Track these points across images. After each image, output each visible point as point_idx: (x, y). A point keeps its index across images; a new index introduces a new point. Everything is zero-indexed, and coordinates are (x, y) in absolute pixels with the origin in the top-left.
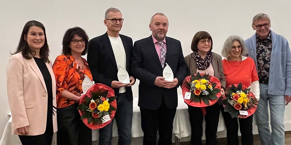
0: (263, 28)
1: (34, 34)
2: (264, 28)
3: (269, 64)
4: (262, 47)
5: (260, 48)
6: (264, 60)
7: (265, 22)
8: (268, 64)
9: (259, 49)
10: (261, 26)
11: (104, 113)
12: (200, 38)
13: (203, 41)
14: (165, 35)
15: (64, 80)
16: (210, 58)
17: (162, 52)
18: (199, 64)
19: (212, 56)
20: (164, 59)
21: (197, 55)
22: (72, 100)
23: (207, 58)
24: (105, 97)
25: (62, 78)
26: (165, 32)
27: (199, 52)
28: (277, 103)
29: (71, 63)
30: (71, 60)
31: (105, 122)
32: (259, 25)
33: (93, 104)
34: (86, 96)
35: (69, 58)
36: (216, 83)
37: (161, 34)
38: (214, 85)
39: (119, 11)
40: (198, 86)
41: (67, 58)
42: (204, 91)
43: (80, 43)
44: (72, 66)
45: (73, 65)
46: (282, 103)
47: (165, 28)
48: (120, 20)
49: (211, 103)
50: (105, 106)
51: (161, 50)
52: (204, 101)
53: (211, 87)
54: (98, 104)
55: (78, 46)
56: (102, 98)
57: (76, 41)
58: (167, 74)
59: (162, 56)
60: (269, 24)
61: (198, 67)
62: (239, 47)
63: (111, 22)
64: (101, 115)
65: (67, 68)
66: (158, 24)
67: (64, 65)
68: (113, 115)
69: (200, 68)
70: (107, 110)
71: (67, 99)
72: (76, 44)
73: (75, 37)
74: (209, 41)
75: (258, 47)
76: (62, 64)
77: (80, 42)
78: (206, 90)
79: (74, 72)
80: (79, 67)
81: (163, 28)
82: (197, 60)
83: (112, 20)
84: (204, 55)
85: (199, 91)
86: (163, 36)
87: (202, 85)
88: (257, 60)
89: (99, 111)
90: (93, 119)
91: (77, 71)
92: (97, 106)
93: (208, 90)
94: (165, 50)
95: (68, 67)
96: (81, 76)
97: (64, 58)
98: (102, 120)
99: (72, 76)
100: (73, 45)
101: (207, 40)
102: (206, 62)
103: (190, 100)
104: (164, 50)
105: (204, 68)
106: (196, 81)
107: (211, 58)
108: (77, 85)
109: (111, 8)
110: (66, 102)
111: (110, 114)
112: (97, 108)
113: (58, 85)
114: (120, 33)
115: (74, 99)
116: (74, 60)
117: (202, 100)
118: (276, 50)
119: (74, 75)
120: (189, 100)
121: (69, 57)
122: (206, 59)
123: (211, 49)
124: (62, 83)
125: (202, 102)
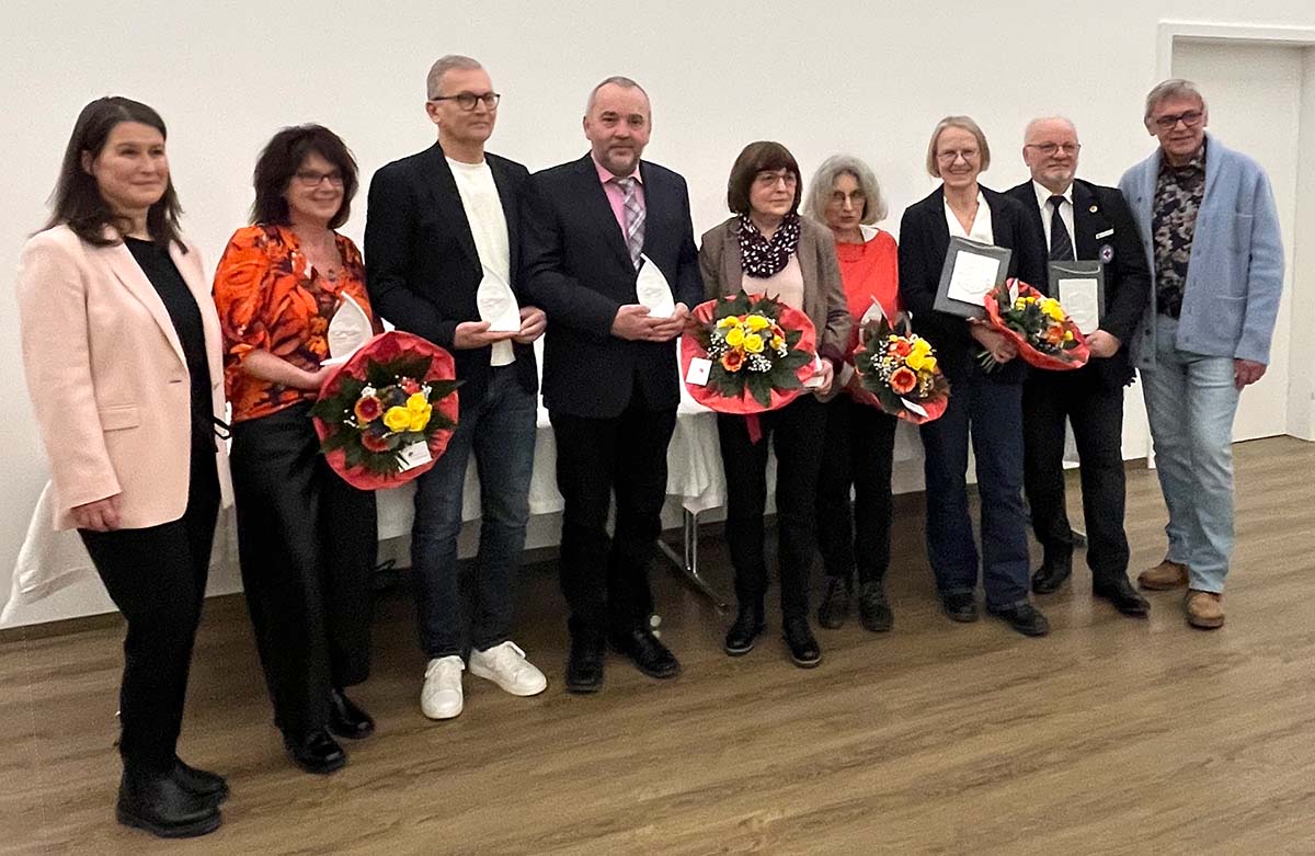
0: (1181, 125)
1: (130, 151)
2: (1185, 128)
3: (1189, 251)
4: (1173, 194)
5: (1165, 196)
6: (1174, 236)
7: (1186, 108)
8: (1183, 250)
9: (1165, 200)
10: (1173, 119)
11: (406, 438)
12: (760, 166)
13: (769, 178)
14: (637, 155)
15: (257, 317)
16: (789, 237)
17: (631, 216)
18: (752, 258)
19: (798, 228)
20: (640, 239)
21: (748, 225)
22: (290, 388)
23: (781, 236)
24: (419, 381)
25: (247, 310)
26: (635, 146)
27: (752, 217)
28: (1206, 381)
29: (286, 255)
30: (284, 243)
31: (407, 468)
32: (1165, 117)
33: (370, 402)
34: (344, 373)
35: (278, 238)
36: (801, 332)
37: (621, 154)
38: (792, 338)
39: (478, 67)
40: (735, 340)
41: (267, 235)
42: (754, 359)
43: (328, 185)
44: (286, 265)
45: (293, 263)
46: (1224, 381)
47: (636, 134)
48: (487, 97)
49: (777, 401)
50: (413, 412)
51: (627, 207)
52: (753, 394)
53: (781, 345)
54: (388, 405)
55: (319, 196)
56: (406, 383)
57: (312, 174)
58: (649, 292)
59: (632, 231)
60: (1200, 114)
61: (748, 265)
62: (853, 195)
63: (454, 106)
64: (396, 442)
65: (268, 274)
66: (611, 118)
67: (255, 262)
68: (442, 446)
69: (754, 270)
70: (419, 428)
71: (269, 385)
72: (312, 189)
73: (308, 162)
74: (790, 178)
75: (1162, 191)
76: (248, 259)
77: (326, 179)
78: (761, 354)
79: (295, 289)
80: (314, 271)
81: (627, 135)
82: (747, 243)
83: (460, 98)
84: (769, 226)
85: (736, 355)
86: (628, 160)
87: (750, 335)
88: (1154, 236)
89: (388, 429)
90: (367, 454)
91: (309, 283)
92: (385, 411)
93: (770, 352)
94: (639, 208)
95: (272, 272)
96: (320, 304)
97: (257, 238)
98: (399, 460)
99: (284, 306)
100: (299, 190)
101: (783, 172)
102: (777, 249)
103: (705, 389)
104: (636, 208)
105: (767, 269)
106: (731, 319)
107: (792, 237)
108: (304, 334)
109: (450, 58)
110: (266, 396)
111: (430, 441)
112: (380, 419)
113: (231, 335)
114: (488, 147)
115: (297, 382)
116: (297, 246)
117: (748, 387)
118: (1214, 205)
119: (292, 302)
120: (702, 387)
121: (279, 233)
122: (777, 239)
123: (795, 206)
124: (244, 328)
125: (748, 395)
